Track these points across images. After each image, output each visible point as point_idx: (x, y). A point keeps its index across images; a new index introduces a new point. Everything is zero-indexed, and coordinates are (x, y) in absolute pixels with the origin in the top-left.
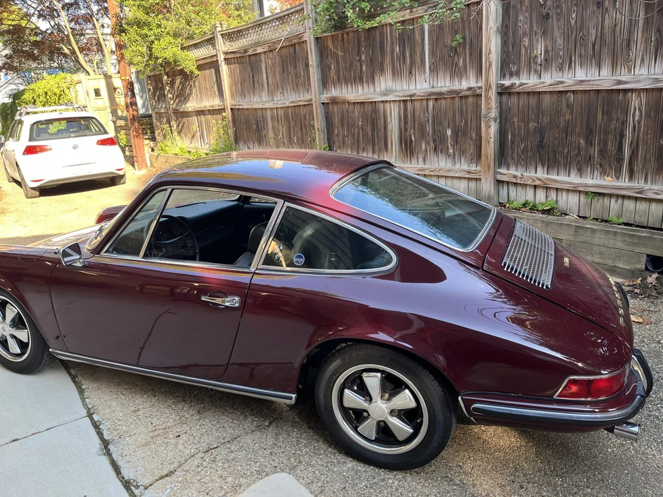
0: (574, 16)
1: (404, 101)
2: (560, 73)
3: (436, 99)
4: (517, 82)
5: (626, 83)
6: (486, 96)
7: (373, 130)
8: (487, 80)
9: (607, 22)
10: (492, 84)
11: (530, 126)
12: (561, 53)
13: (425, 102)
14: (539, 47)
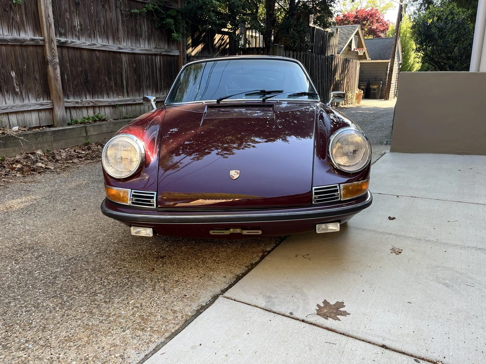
0: (92, 8)
2: (90, 39)
4: (69, 41)
6: (50, 47)
8: (49, 35)
9: (108, 16)
10: (53, 39)
11: (78, 69)
12: (89, 27)
14: (76, 21)
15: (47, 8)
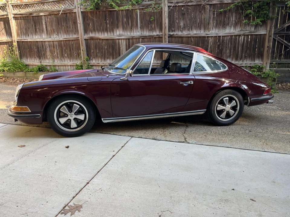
0: (193, 14)
1: (128, 39)
2: (189, 31)
3: (143, 39)
4: (175, 34)
5: (209, 34)
6: (164, 38)
7: (113, 50)
8: (165, 32)
9: (202, 17)
10: (166, 34)
12: (189, 25)
13: (138, 40)
14: (182, 23)
15: (165, 19)
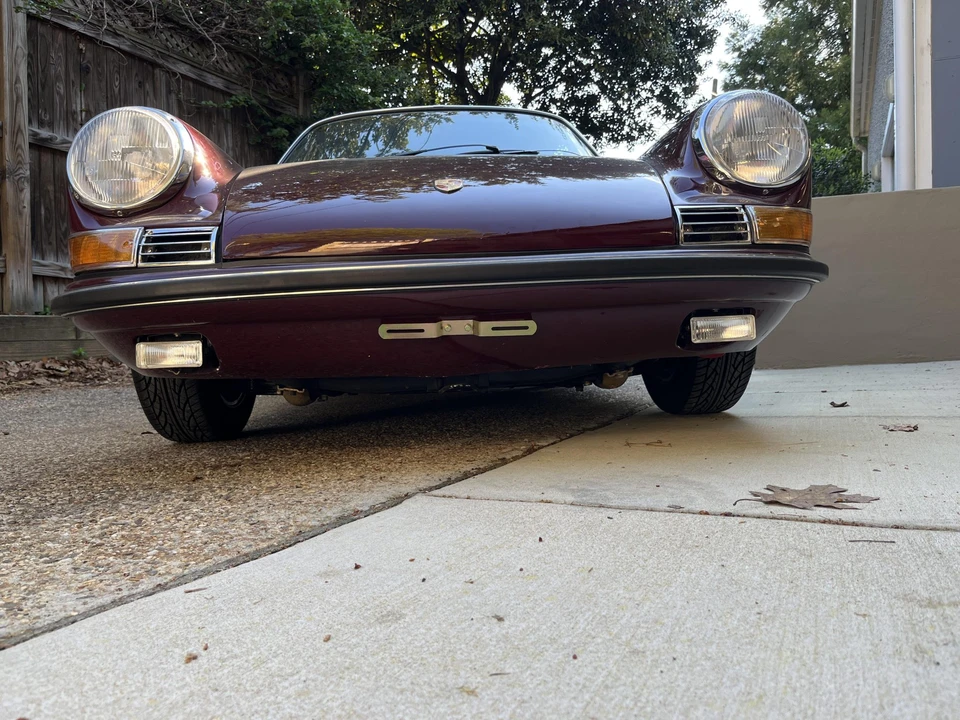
0: (117, 84)
4: (59, 138)
6: (12, 143)
8: (14, 118)
10: (22, 128)
14: (79, 101)
15: (15, 63)
